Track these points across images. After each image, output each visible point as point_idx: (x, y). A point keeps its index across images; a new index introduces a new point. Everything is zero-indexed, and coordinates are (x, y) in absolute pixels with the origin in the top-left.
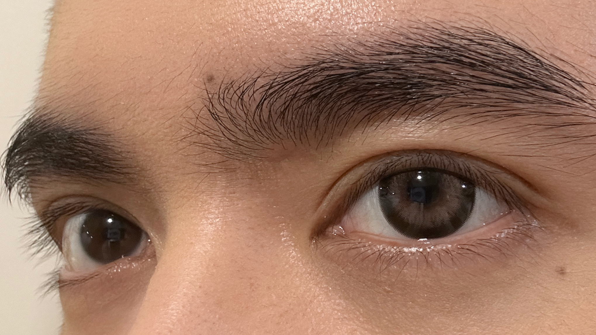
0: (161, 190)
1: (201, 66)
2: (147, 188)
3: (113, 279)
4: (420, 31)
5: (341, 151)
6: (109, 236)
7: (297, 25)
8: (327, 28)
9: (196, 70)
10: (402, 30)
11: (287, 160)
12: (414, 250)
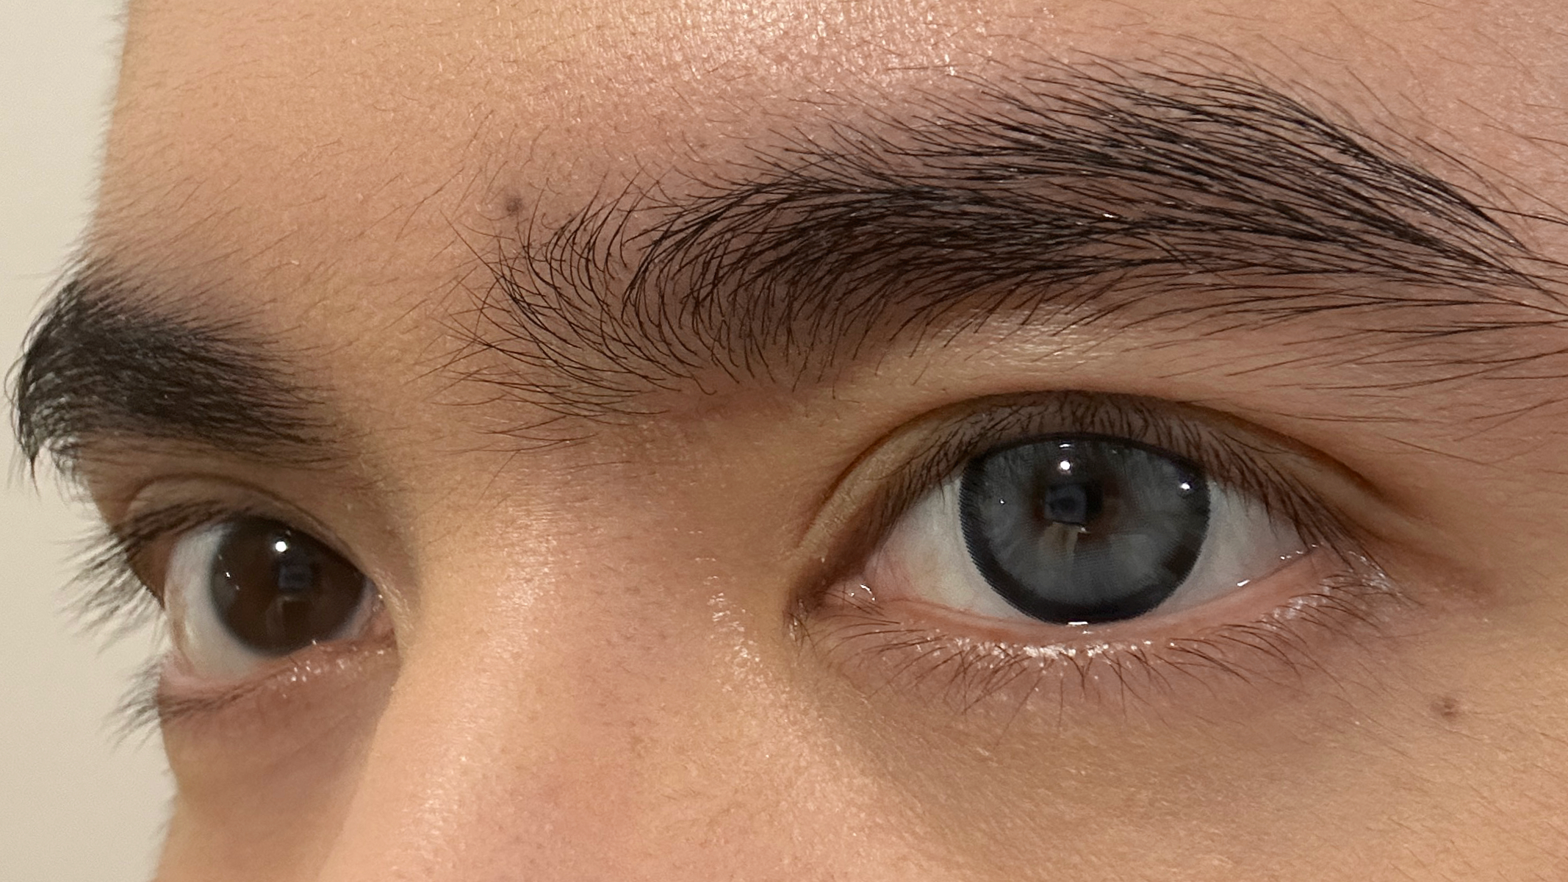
1: (491, 174)
4: (1055, 89)
5: (857, 397)
12: (1050, 651)
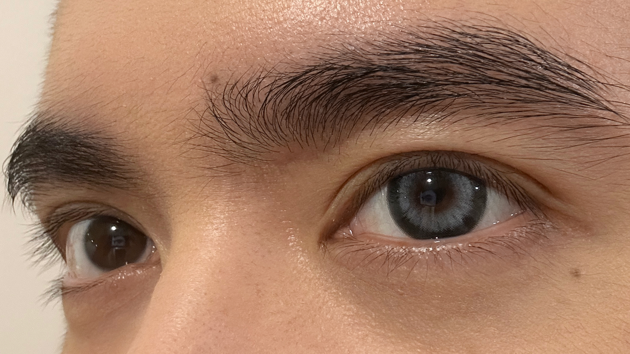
0: (165, 194)
1: (205, 67)
2: (151, 193)
3: (117, 287)
5: (348, 153)
6: (113, 244)
7: (303, 24)
8: (335, 27)
9: (200, 70)
10: (410, 29)
11: (293, 163)
12: (422, 249)
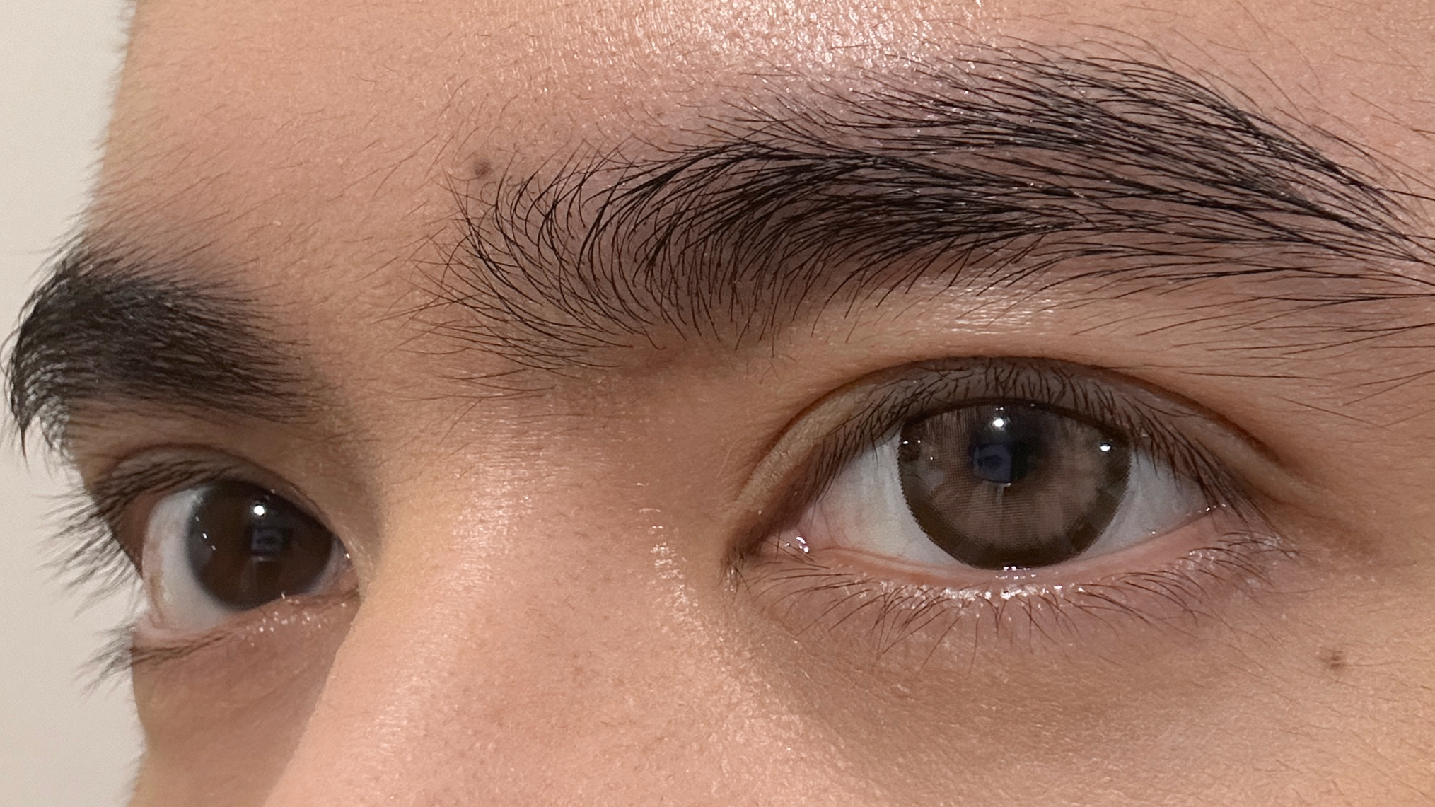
0: (367, 436)
2: (337, 431)
7: (689, 47)
10: (939, 65)
11: (666, 372)
